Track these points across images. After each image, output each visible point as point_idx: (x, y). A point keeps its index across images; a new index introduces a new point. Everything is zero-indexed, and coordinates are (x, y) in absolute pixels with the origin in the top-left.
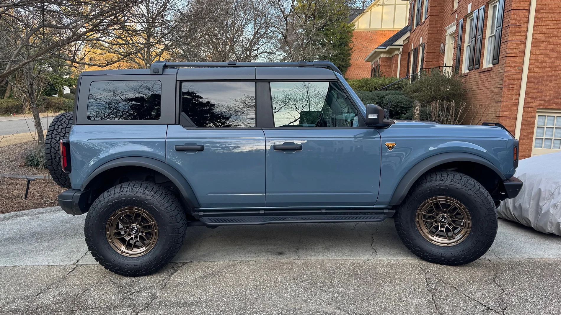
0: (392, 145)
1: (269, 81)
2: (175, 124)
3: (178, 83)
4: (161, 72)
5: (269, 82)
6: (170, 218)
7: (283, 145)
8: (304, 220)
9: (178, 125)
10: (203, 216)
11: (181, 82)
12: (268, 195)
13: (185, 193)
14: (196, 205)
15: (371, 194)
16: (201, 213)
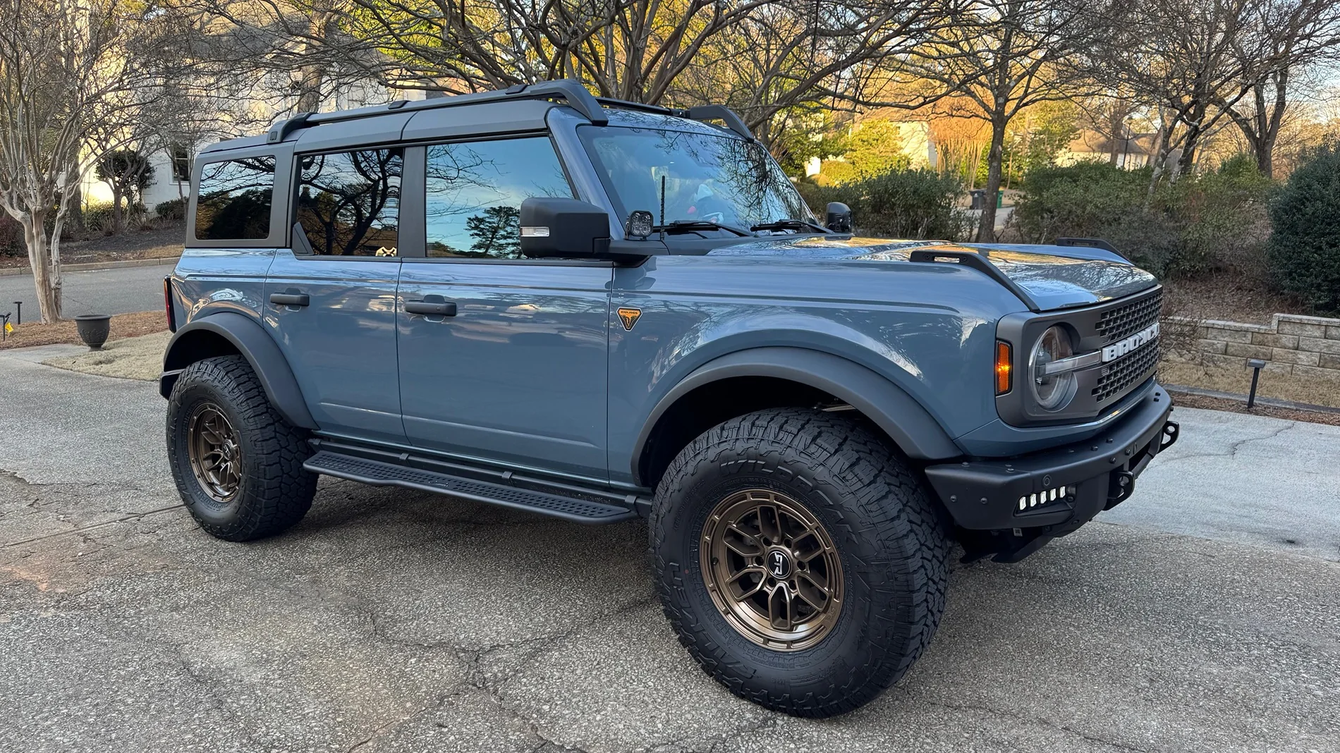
0: (632, 315)
1: (425, 142)
2: (285, 247)
3: (296, 156)
4: (278, 140)
5: (426, 146)
7: (422, 301)
8: (454, 489)
9: (289, 250)
10: (321, 447)
11: (300, 155)
12: (406, 420)
13: (274, 395)
14: (302, 422)
15: (592, 446)
16: (316, 442)
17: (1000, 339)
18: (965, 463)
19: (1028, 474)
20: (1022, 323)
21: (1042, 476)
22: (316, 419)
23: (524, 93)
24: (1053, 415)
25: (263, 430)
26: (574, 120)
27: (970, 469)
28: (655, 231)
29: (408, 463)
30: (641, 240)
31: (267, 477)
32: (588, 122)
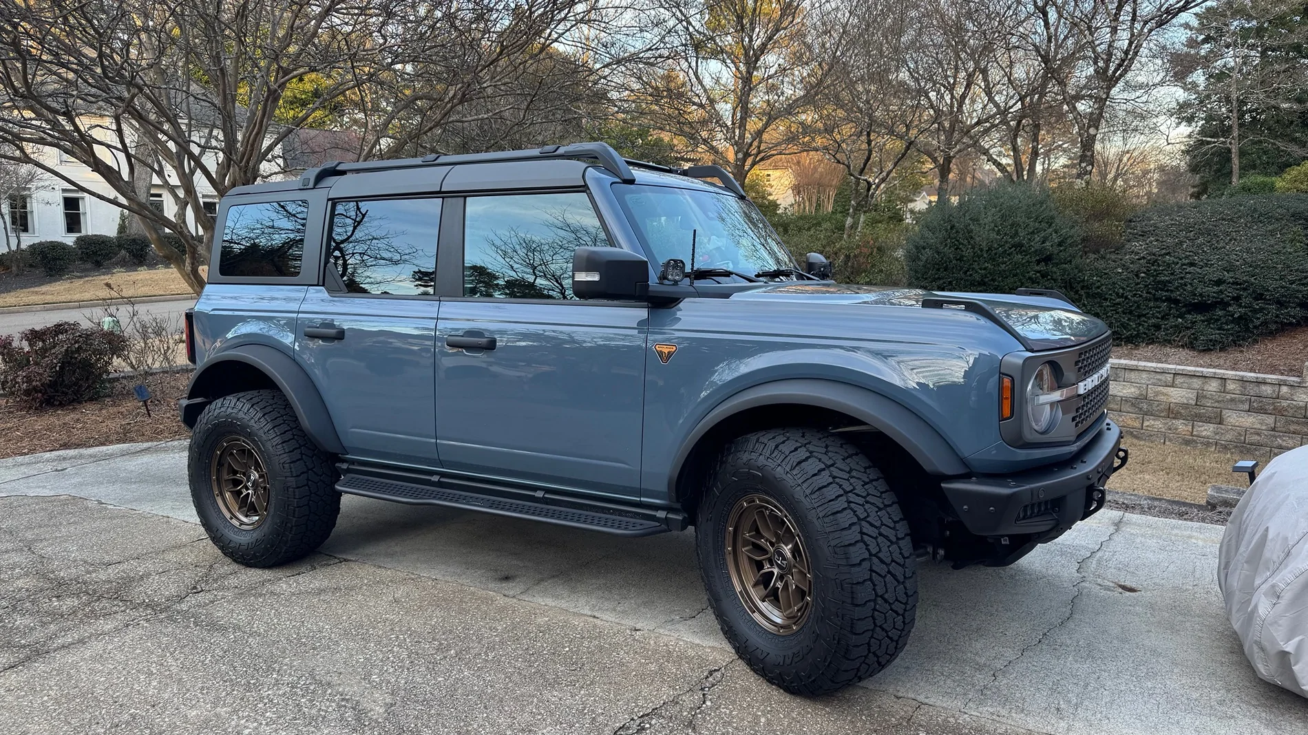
0: (669, 350)
1: (464, 194)
2: (318, 285)
3: (330, 203)
4: (311, 185)
5: (465, 197)
6: (281, 465)
7: (462, 336)
8: (490, 507)
9: (322, 288)
10: (348, 471)
11: (334, 202)
12: (440, 444)
13: (305, 421)
14: (331, 447)
15: (627, 466)
16: (345, 466)
17: (1003, 374)
18: (974, 478)
19: (1028, 487)
20: (1021, 362)
21: (1039, 488)
22: (345, 444)
23: (558, 152)
24: (1044, 438)
25: (291, 454)
26: (608, 179)
27: (977, 483)
28: (686, 277)
29: (440, 484)
30: (673, 285)
31: (297, 497)
32: (619, 181)
